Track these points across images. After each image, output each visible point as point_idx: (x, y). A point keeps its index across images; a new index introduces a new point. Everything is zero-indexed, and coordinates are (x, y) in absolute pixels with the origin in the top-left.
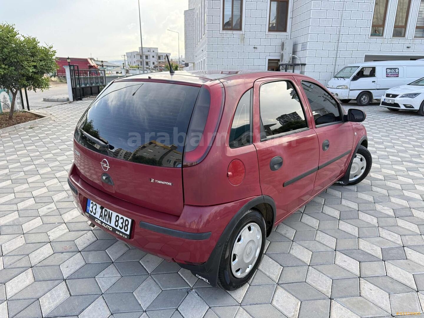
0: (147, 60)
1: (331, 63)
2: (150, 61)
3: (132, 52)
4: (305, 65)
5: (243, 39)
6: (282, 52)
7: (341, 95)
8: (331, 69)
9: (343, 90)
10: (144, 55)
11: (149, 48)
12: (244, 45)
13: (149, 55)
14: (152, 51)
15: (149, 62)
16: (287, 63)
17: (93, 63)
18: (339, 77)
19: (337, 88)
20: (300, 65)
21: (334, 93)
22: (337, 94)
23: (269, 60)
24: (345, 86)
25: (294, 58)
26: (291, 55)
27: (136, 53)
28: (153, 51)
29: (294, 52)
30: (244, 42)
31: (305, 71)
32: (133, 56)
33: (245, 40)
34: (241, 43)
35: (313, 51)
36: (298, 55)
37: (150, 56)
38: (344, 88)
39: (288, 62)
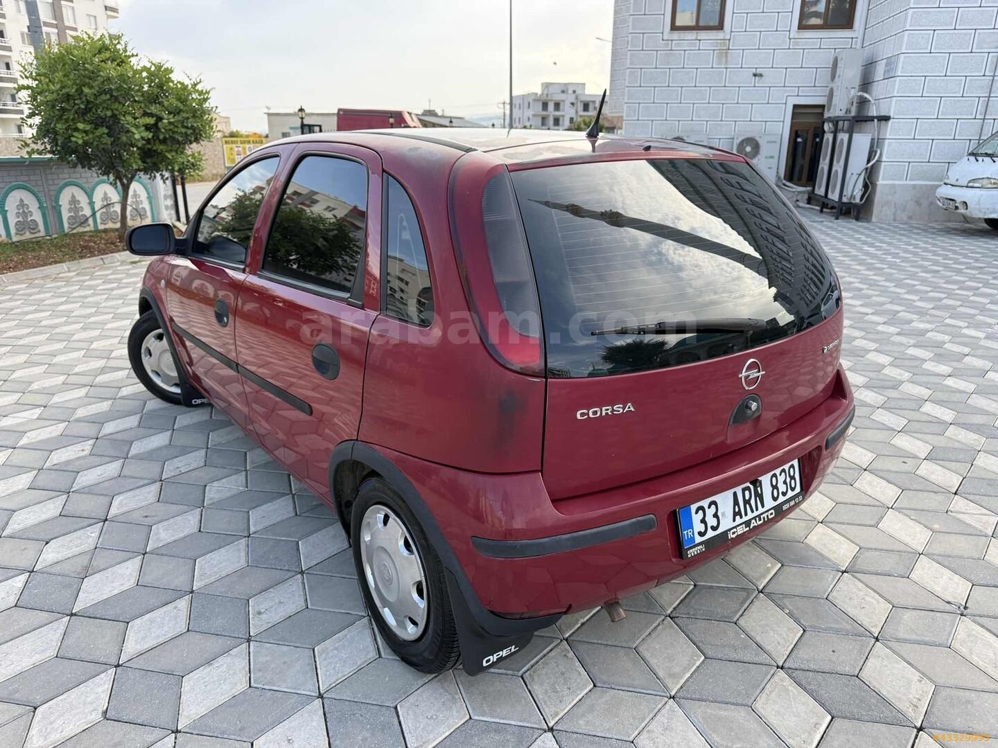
0: (557, 113)
1: (972, 114)
2: (563, 116)
3: (523, 96)
4: (886, 119)
5: (724, 52)
6: (831, 85)
7: (977, 206)
8: (971, 131)
9: (984, 192)
10: (551, 100)
11: (565, 84)
12: (726, 68)
13: (563, 101)
14: (570, 91)
15: (561, 119)
16: (842, 114)
17: (413, 120)
18: (982, 155)
19: (967, 187)
20: (876, 120)
21: (958, 201)
22: (965, 203)
23: (795, 107)
24: (993, 181)
25: (863, 102)
26: (855, 93)
27: (533, 97)
28: (574, 92)
29: (866, 84)
30: (726, 61)
31: (888, 137)
32: (526, 105)
33: (729, 55)
34: (720, 63)
35: (915, 80)
36: (874, 93)
37: (564, 105)
38: (990, 186)
39: (844, 111)
